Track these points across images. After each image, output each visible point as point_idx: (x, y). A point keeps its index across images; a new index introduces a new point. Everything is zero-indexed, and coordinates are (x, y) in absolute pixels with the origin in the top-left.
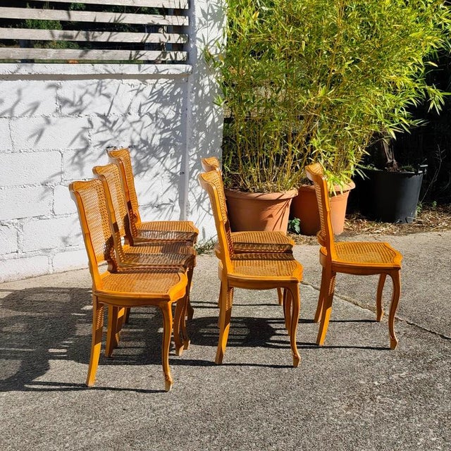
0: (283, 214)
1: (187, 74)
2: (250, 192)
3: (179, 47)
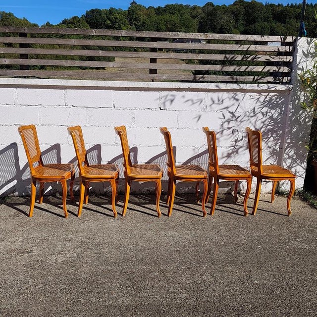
1: (288, 90)
3: (287, 74)
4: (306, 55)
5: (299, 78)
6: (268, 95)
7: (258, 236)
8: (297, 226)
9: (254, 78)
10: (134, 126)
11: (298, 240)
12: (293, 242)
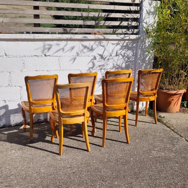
0: (178, 99)
1: (137, 39)
2: (164, 90)
3: (136, 27)
4: (148, 13)
5: (144, 30)
6: (124, 42)
7: (129, 150)
8: (152, 137)
9: (113, 31)
10: (25, 70)
11: (156, 149)
12: (153, 152)
